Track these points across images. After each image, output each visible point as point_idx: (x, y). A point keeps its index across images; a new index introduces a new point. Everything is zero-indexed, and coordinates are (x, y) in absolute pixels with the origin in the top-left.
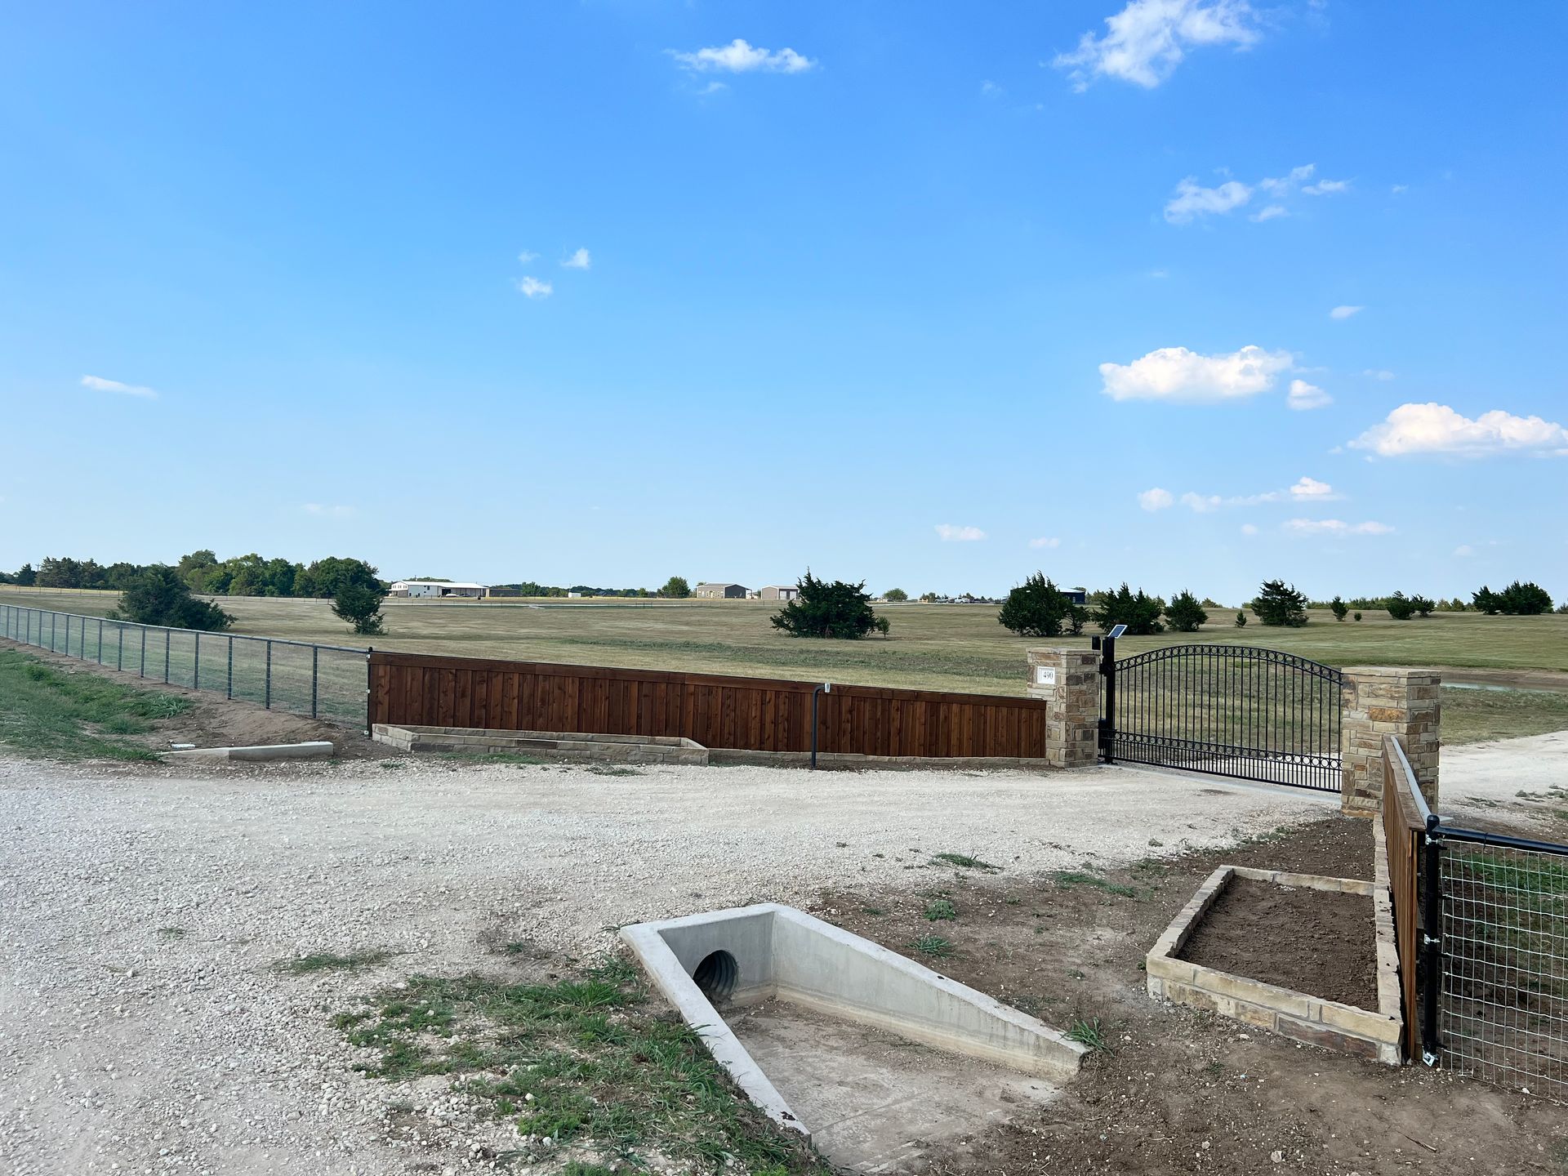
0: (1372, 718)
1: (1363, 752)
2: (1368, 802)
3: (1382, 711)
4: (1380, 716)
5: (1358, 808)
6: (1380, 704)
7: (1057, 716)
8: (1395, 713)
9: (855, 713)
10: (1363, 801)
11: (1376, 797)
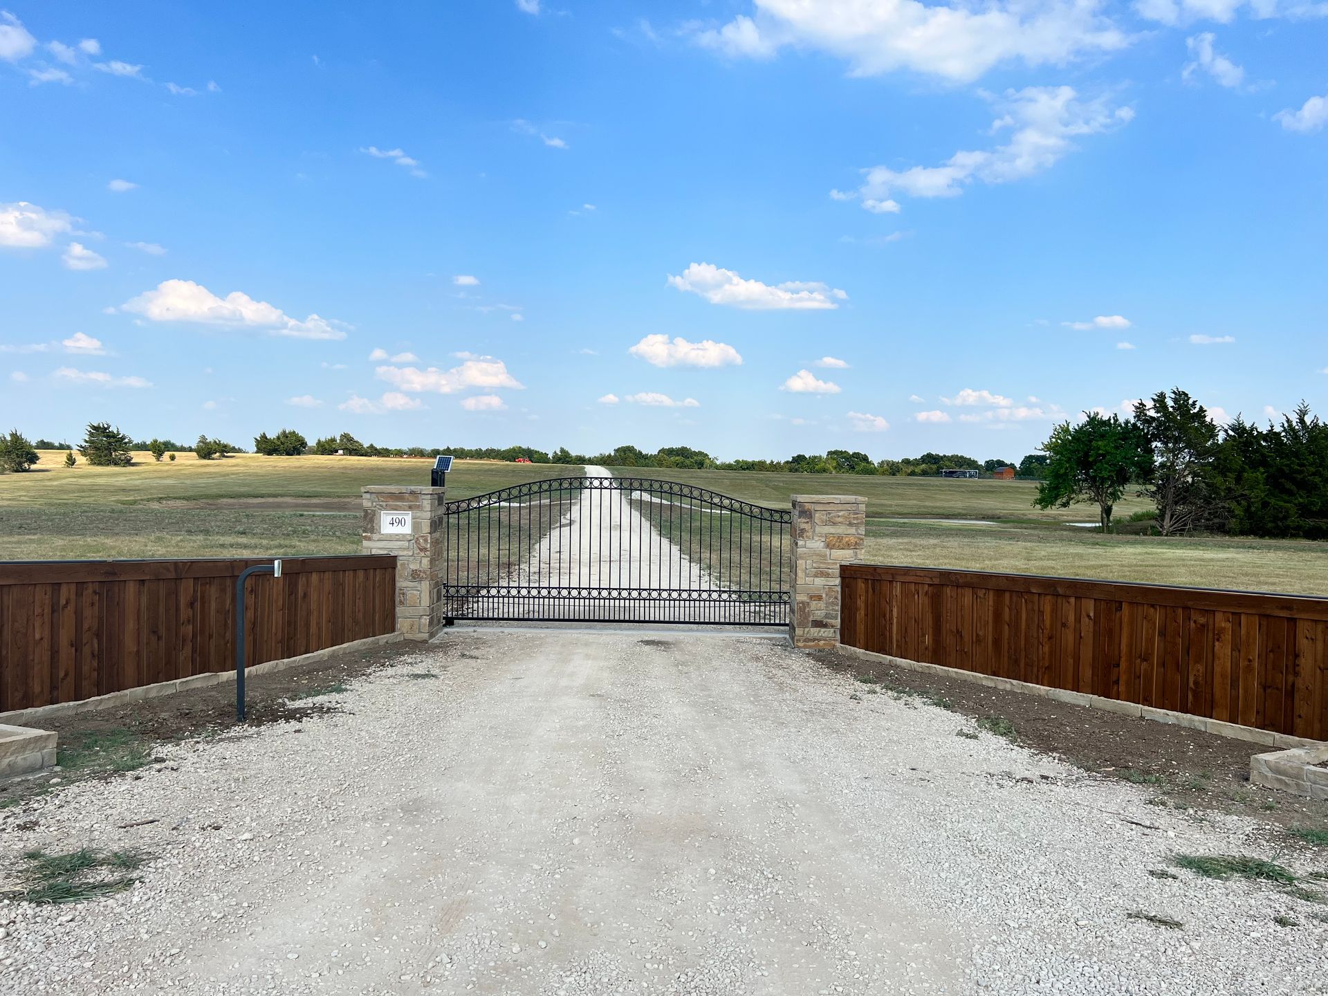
0: (829, 546)
1: (819, 581)
2: (824, 632)
3: (840, 538)
4: (837, 544)
5: (814, 640)
6: (838, 532)
7: (415, 575)
8: (853, 540)
9: (198, 605)
10: (819, 631)
11: (833, 626)
